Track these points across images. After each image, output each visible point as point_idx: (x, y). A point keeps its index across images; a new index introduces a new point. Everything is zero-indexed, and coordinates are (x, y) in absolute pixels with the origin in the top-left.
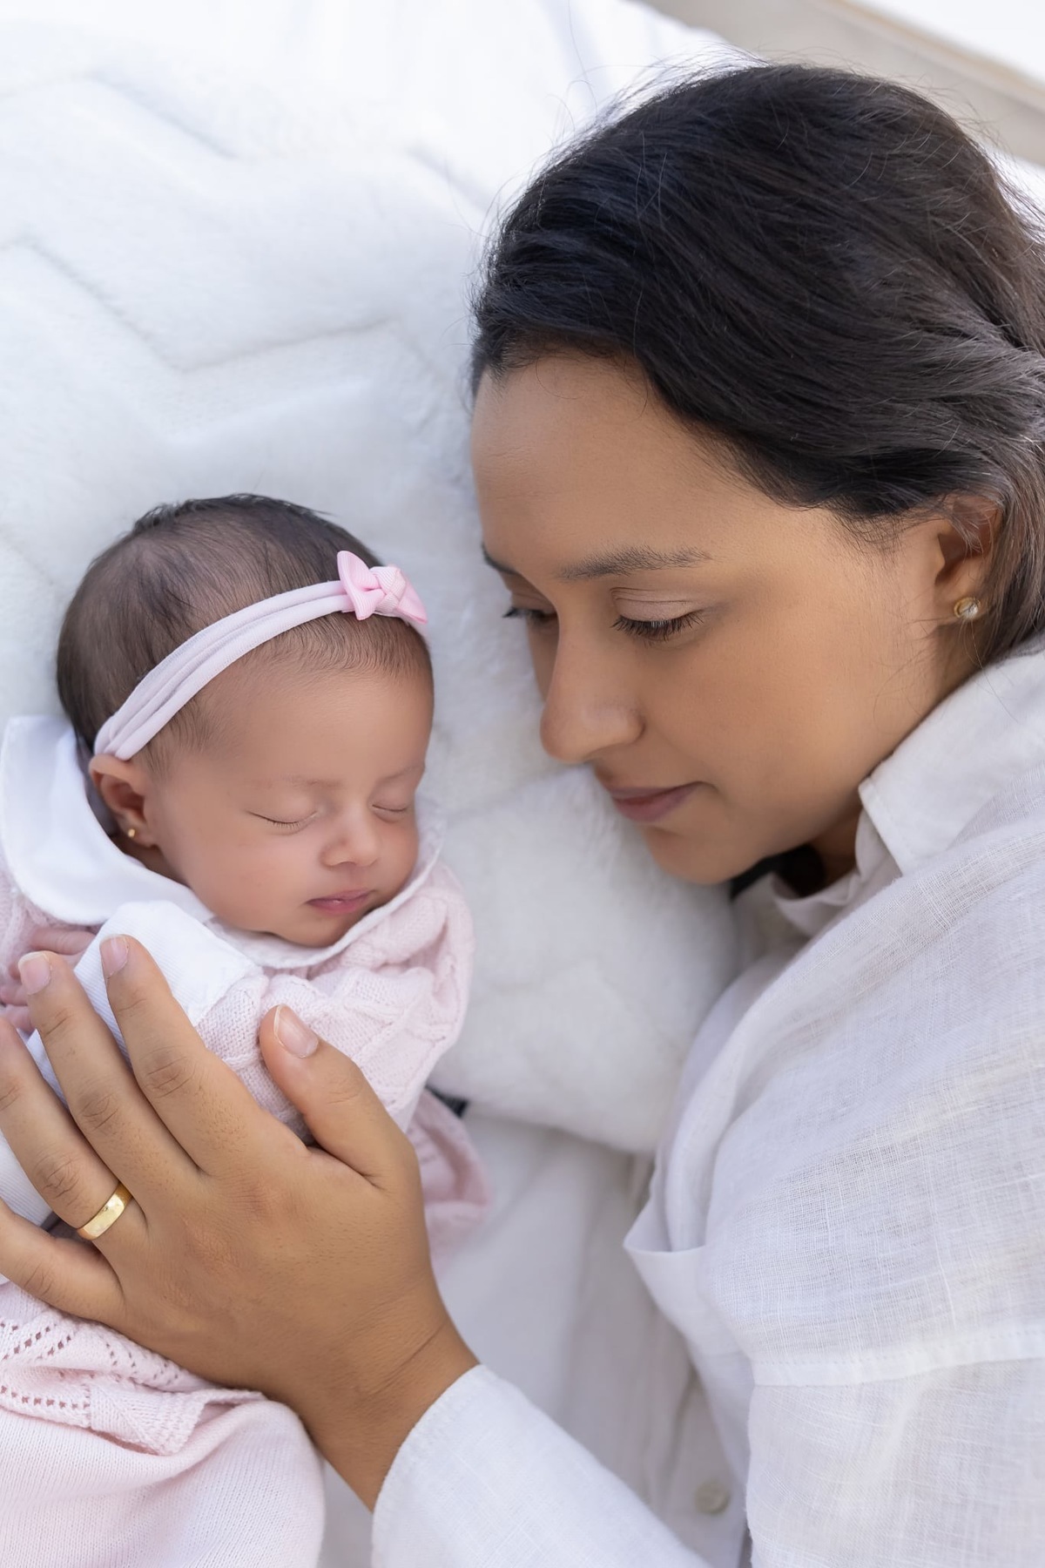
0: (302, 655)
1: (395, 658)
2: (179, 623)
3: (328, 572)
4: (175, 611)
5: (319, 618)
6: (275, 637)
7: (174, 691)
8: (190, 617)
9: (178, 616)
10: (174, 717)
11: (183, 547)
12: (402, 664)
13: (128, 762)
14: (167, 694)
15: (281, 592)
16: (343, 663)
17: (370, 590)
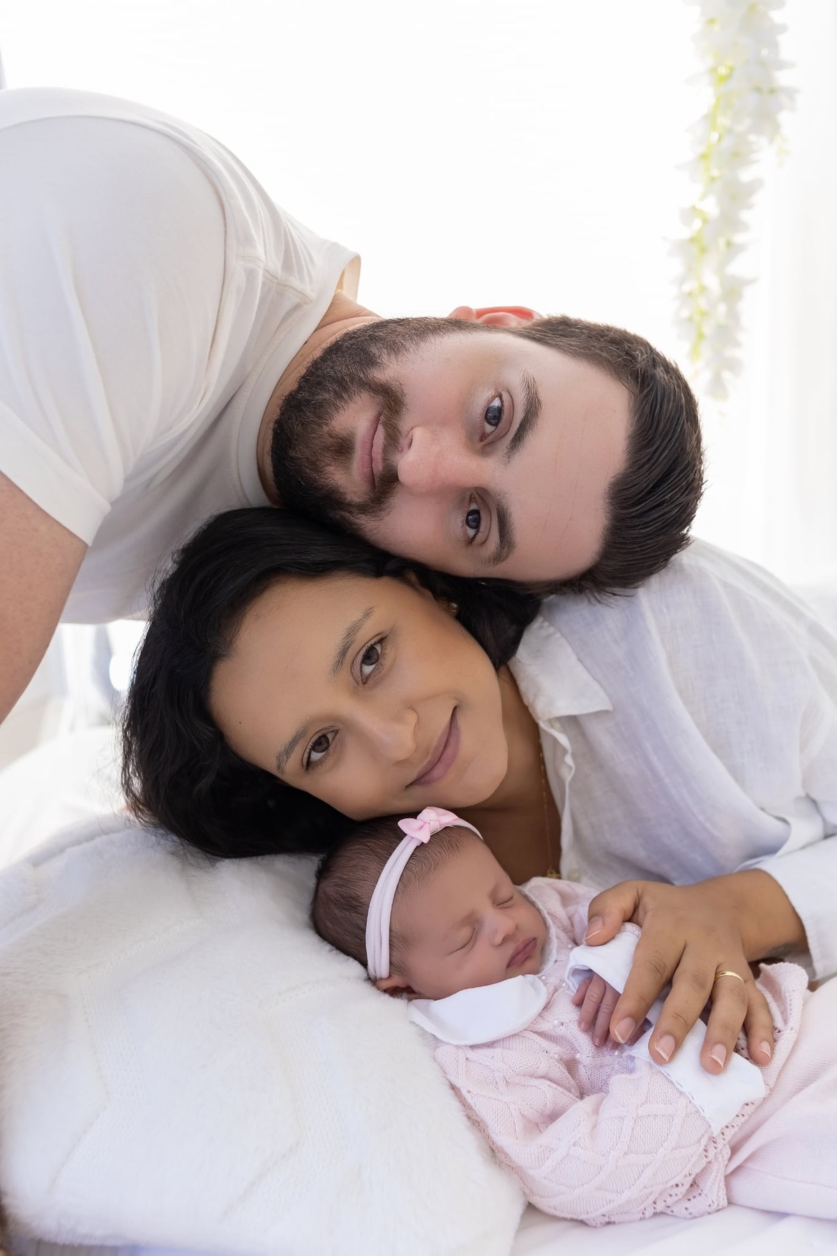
0: (415, 876)
1: (453, 843)
2: (361, 907)
3: (401, 835)
4: (354, 903)
5: (411, 856)
6: (400, 880)
7: (381, 934)
8: (362, 900)
9: (358, 904)
10: (390, 944)
11: (337, 875)
12: (458, 844)
13: (390, 976)
14: (379, 938)
15: (388, 859)
16: (433, 866)
17: (422, 827)
